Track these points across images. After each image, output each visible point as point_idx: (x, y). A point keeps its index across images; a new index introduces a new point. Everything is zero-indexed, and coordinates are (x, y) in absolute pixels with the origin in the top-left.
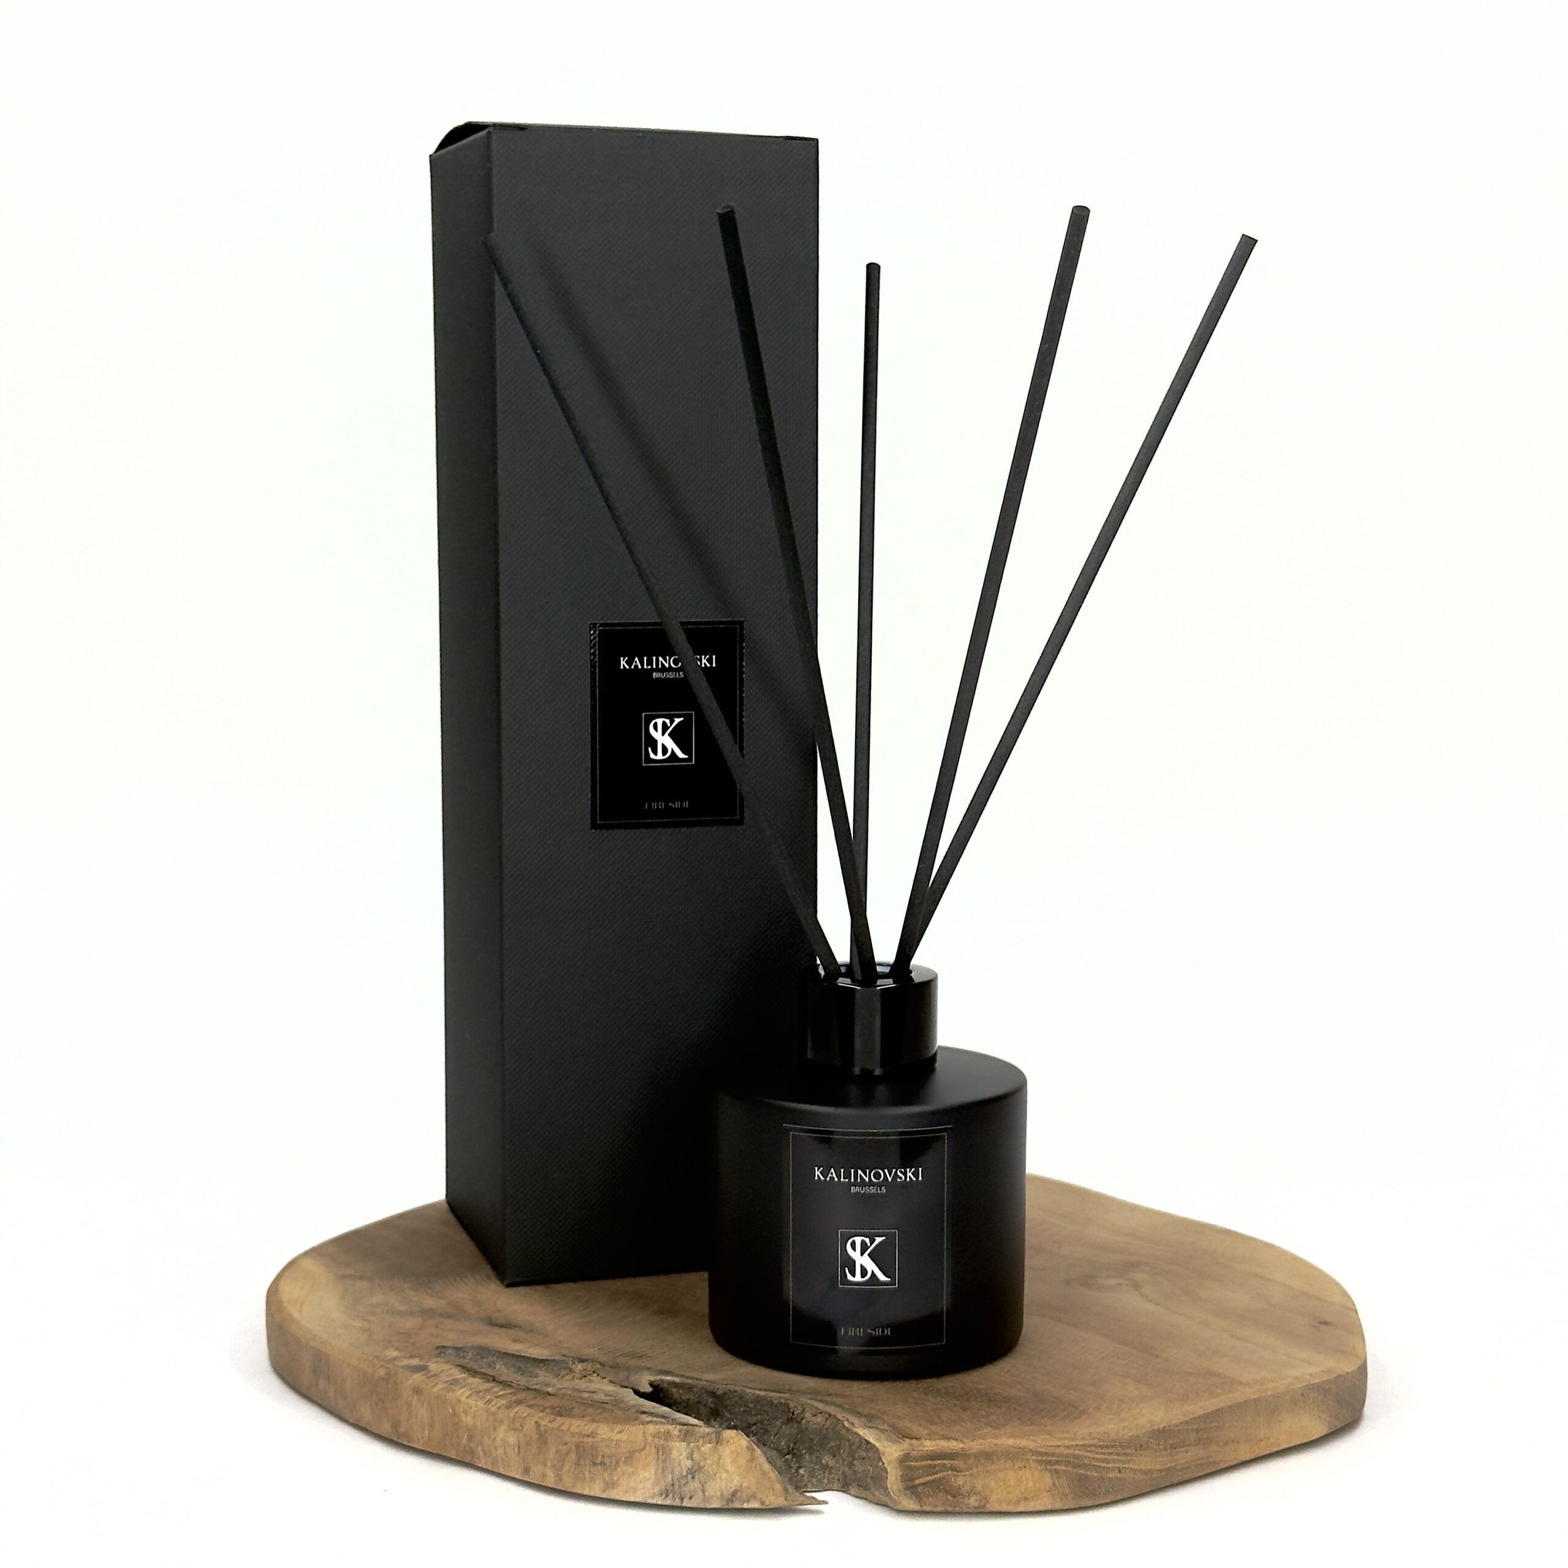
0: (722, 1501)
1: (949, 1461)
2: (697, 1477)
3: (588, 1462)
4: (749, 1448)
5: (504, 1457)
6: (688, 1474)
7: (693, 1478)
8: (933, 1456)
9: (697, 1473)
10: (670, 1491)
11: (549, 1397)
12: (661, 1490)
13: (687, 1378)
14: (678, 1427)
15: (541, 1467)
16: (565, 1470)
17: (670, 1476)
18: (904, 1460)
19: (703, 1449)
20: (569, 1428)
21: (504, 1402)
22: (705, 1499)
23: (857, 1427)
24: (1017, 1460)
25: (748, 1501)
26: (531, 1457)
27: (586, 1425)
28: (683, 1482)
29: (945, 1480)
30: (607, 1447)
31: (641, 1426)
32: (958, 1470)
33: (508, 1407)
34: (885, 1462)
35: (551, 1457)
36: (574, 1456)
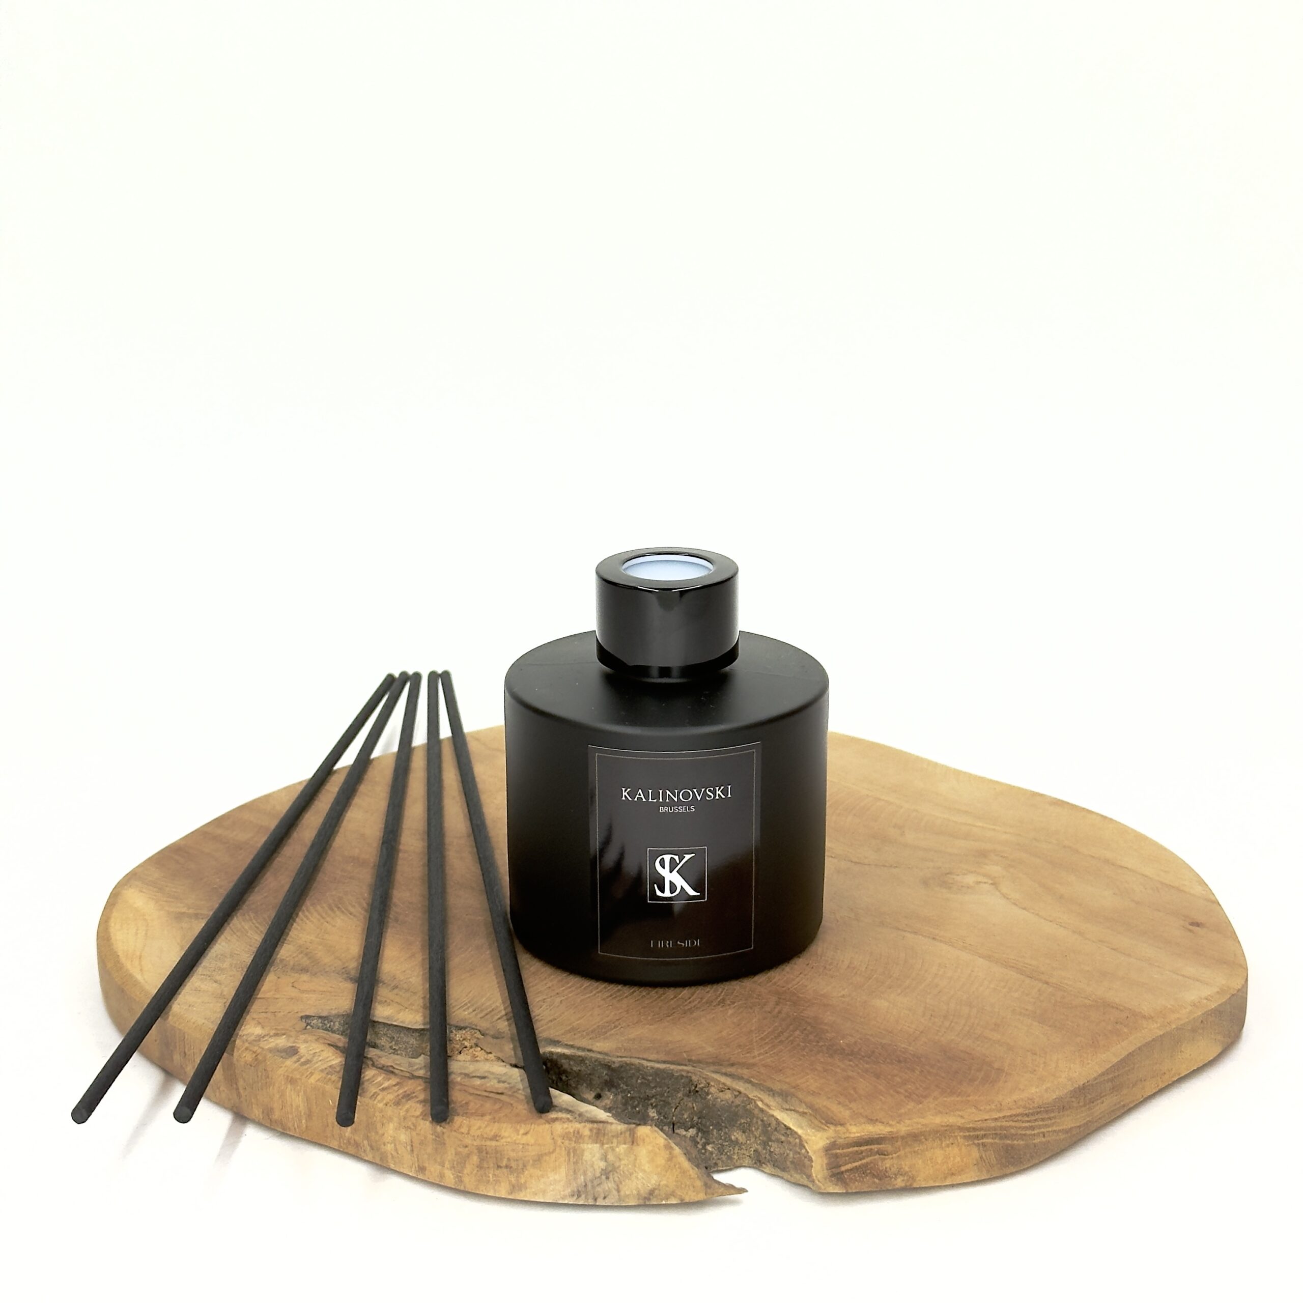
0: (638, 1199)
1: (876, 1146)
2: (611, 1178)
3: (492, 1165)
4: (668, 1147)
5: (394, 1154)
6: (601, 1175)
7: (607, 1178)
8: (859, 1143)
9: (611, 1173)
10: (582, 1193)
12: (573, 1190)
13: (579, 1048)
14: (589, 1125)
15: (438, 1166)
16: (465, 1172)
17: (582, 1177)
18: (829, 1149)
19: (617, 1150)
20: (469, 1131)
21: (390, 1097)
22: (620, 1199)
23: (774, 1110)
24: (945, 1137)
25: (667, 1199)
26: (426, 1156)
27: (486, 1126)
28: (596, 1183)
29: (872, 1165)
30: (513, 1150)
31: (547, 1126)
32: (886, 1153)
33: (397, 1103)
34: (808, 1150)
35: (449, 1158)
36: (475, 1159)
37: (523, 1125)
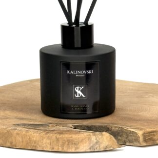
1: (153, 133)
3: (71, 144)
5: (45, 146)
6: (96, 143)
8: (149, 133)
11: (54, 131)
12: (90, 148)
15: (57, 147)
16: (64, 147)
17: (91, 144)
18: (144, 134)
20: (65, 136)
21: (44, 133)
23: (129, 129)
25: (110, 148)
26: (54, 145)
27: (69, 136)
28: (94, 145)
29: (152, 138)
30: (76, 140)
31: (82, 134)
32: (155, 135)
34: (139, 135)
35: (60, 144)
36: (67, 143)
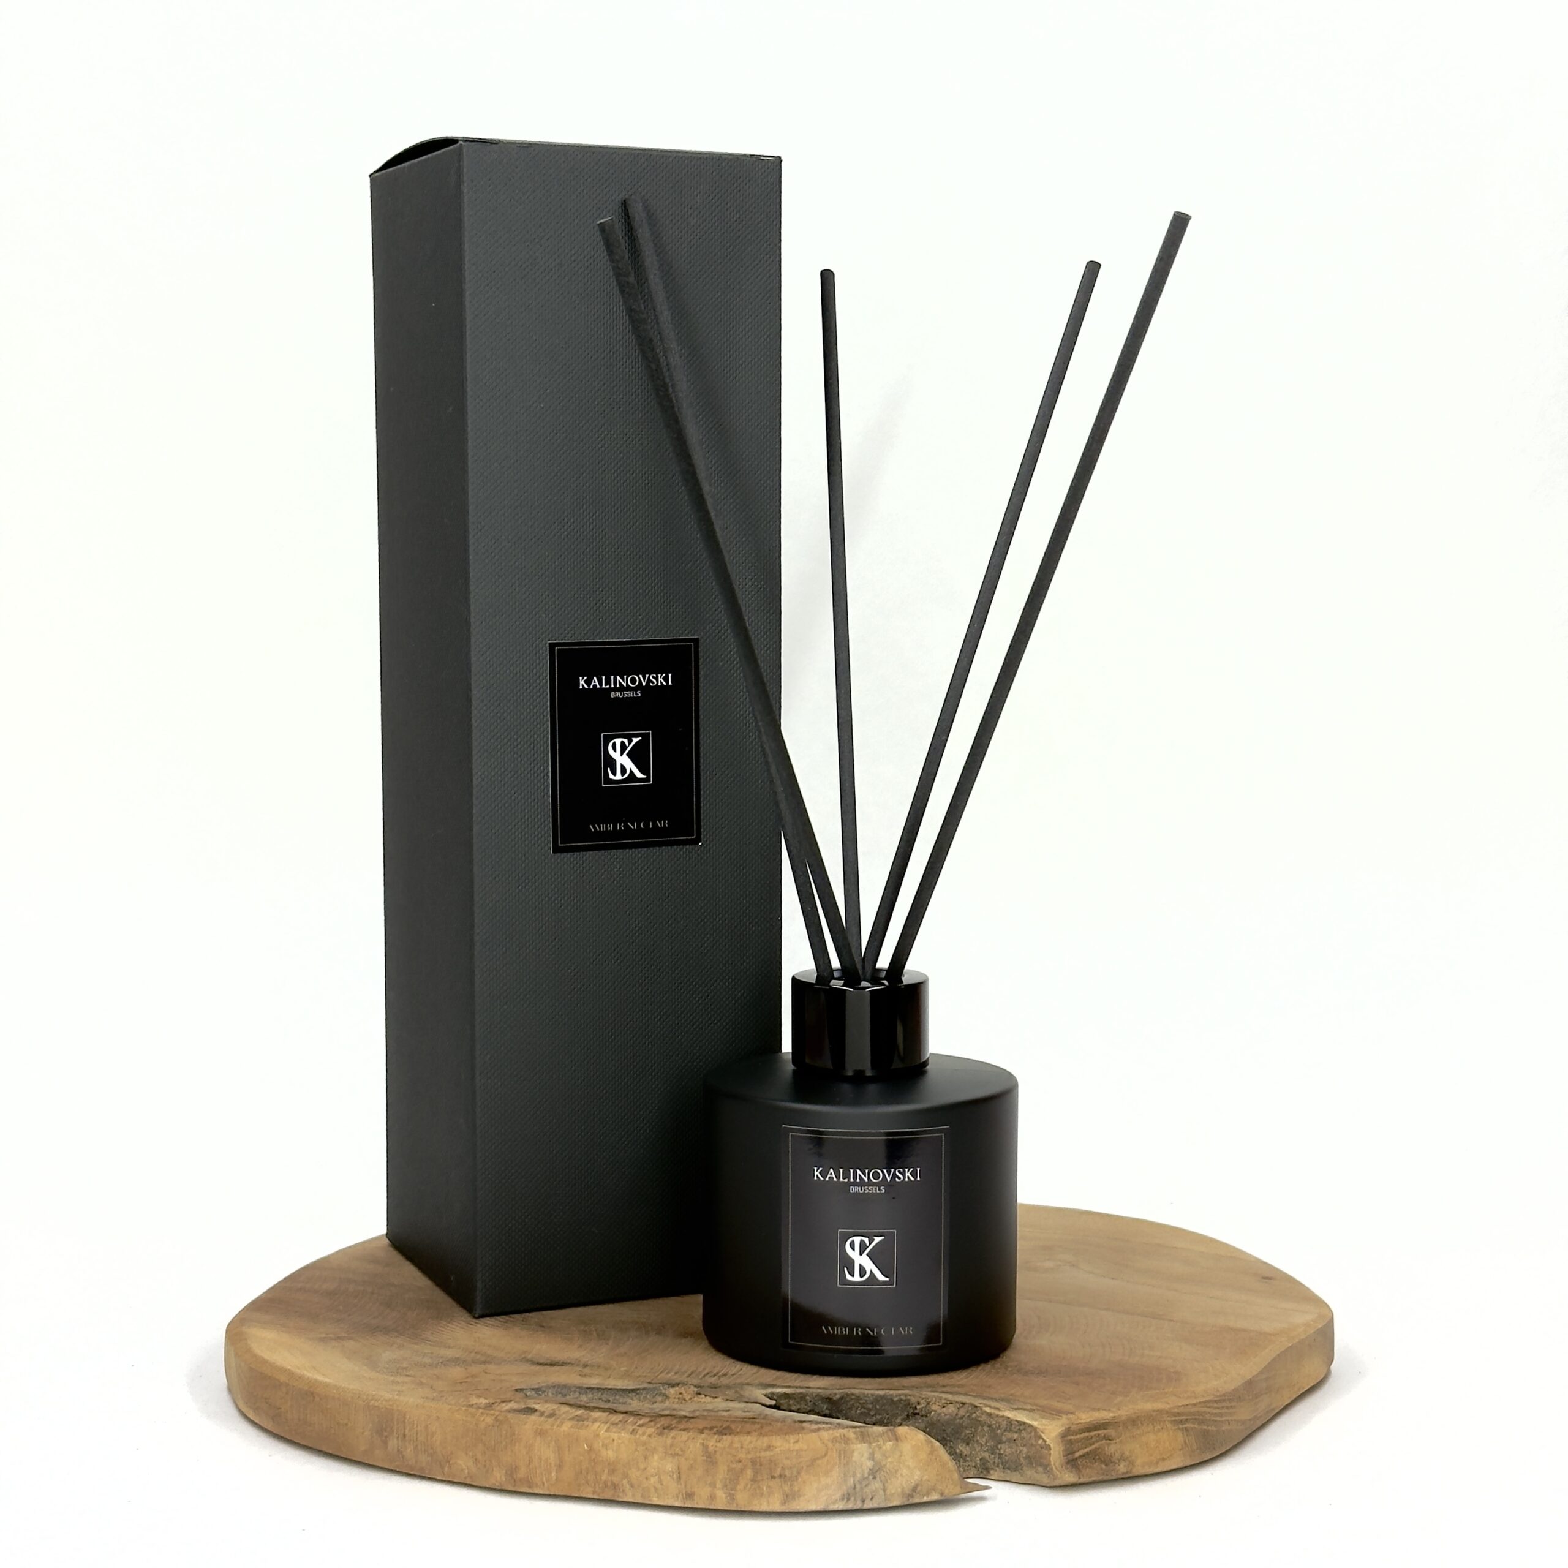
0: (903, 1497)
1: (1103, 1431)
2: (878, 1479)
3: (765, 1477)
4: (928, 1443)
5: (659, 1486)
6: (869, 1475)
7: (874, 1478)
8: (1090, 1428)
9: (878, 1473)
10: (851, 1495)
11: (692, 1420)
12: (844, 1495)
13: (797, 1387)
15: (708, 1489)
16: (739, 1487)
17: (852, 1480)
18: (1064, 1436)
19: (884, 1447)
20: (740, 1445)
21: (650, 1430)
22: (886, 1499)
23: (1002, 1411)
24: (1156, 1422)
25: (928, 1494)
26: (695, 1481)
27: (757, 1441)
28: (864, 1483)
29: (1100, 1450)
30: (787, 1458)
31: (813, 1434)
32: (1111, 1438)
33: (661, 1434)
34: (1045, 1439)
35: (721, 1477)
36: (749, 1473)
37: (791, 1436)
